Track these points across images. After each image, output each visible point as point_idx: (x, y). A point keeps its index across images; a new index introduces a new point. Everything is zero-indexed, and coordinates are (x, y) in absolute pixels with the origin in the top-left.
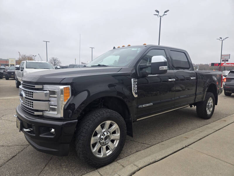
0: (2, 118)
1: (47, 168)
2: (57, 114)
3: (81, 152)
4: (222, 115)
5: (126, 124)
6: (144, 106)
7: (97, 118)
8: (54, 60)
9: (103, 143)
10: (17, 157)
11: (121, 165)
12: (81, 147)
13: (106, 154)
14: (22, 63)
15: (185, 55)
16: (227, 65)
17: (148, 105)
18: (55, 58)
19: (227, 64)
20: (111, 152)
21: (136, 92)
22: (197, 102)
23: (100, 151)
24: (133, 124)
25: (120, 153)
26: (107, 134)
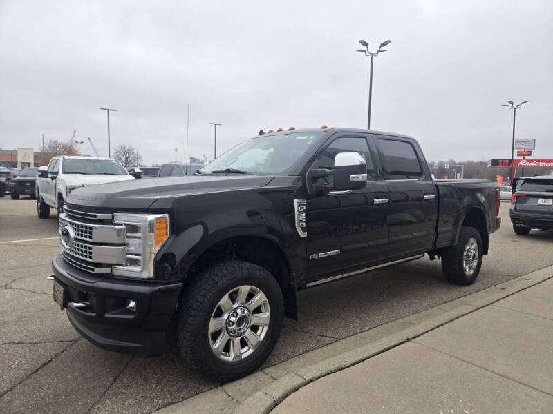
0: (13, 284)
1: (117, 384)
2: (141, 271)
3: (189, 349)
4: (499, 277)
5: (283, 293)
6: (321, 255)
7: (221, 279)
8: (126, 153)
9: (235, 331)
10: (53, 364)
11: (272, 377)
12: (188, 338)
13: (240, 356)
14: (54, 161)
15: (411, 147)
16: (528, 164)
17: (329, 253)
18: (127, 148)
19: (528, 161)
20: (251, 351)
21: (304, 226)
22: (440, 249)
23: (227, 349)
24: (298, 294)
25: (269, 354)
26: (243, 312)
